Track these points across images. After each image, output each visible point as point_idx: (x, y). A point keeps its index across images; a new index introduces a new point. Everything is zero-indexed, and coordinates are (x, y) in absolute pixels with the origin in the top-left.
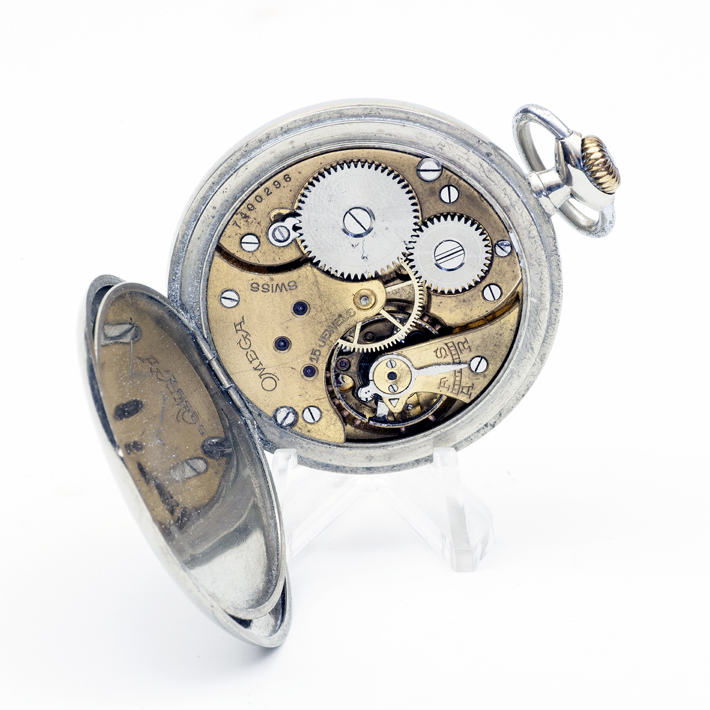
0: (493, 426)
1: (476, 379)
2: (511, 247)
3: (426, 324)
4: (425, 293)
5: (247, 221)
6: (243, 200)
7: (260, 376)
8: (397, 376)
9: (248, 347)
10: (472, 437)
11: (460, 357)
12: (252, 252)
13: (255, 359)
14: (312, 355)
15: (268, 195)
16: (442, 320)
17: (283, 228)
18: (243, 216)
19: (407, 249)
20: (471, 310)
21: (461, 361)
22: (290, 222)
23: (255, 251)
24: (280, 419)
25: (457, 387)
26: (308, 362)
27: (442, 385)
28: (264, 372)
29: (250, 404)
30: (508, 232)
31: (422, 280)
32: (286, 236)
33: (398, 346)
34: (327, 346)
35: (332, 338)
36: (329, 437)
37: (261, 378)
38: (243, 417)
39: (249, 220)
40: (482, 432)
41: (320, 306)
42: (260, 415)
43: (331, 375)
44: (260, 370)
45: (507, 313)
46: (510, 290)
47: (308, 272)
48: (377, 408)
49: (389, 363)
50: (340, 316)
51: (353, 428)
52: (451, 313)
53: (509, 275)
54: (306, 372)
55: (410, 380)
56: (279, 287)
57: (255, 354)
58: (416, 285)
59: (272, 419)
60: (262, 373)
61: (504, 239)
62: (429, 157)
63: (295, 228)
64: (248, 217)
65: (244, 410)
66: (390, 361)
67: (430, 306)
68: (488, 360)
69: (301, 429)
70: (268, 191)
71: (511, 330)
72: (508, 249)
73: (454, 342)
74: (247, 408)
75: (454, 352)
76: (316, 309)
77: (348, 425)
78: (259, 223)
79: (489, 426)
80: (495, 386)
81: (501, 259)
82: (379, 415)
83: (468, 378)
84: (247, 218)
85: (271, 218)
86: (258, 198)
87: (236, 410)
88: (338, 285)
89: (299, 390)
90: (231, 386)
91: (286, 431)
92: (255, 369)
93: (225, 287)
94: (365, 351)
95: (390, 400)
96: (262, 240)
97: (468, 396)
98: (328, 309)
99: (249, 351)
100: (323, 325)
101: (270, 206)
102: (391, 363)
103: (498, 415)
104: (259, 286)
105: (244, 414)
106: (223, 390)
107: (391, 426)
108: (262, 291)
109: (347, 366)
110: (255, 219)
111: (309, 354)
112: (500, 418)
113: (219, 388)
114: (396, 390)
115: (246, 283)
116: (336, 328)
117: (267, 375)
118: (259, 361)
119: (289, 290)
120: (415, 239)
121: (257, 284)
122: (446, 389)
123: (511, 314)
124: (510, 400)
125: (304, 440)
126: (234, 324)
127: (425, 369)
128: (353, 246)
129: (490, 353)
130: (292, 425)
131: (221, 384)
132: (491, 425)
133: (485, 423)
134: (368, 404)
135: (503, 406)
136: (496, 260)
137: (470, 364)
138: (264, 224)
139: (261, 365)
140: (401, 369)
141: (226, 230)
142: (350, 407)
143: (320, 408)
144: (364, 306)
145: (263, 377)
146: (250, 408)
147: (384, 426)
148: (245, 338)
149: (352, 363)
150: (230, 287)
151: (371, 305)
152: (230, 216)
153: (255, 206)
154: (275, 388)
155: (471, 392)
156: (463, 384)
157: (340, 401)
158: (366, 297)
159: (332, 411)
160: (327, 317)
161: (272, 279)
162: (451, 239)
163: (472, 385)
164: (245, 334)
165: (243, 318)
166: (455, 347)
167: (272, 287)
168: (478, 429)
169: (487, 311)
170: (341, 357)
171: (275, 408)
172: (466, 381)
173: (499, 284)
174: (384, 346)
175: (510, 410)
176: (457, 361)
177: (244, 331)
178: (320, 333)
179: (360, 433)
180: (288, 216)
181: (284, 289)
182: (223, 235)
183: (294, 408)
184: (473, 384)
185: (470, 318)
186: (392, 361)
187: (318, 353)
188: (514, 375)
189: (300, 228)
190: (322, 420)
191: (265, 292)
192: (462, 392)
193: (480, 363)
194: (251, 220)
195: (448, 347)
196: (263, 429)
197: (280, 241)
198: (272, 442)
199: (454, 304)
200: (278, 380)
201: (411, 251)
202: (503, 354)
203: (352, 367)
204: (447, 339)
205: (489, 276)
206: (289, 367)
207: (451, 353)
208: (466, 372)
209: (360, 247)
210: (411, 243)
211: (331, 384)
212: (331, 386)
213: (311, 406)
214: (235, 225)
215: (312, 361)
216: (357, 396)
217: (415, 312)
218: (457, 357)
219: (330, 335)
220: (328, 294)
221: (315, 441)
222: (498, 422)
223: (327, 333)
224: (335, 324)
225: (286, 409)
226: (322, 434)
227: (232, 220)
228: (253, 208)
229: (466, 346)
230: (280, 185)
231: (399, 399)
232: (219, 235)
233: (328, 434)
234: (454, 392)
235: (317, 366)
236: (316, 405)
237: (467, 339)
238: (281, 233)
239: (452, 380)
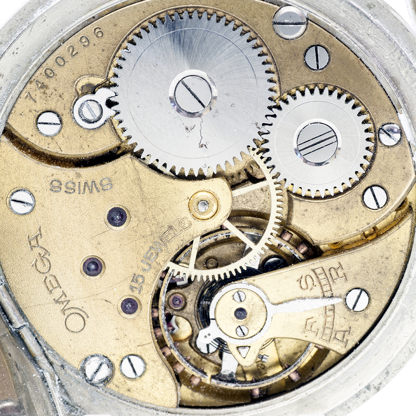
0: (378, 389)
1: (354, 320)
2: (401, 133)
3: (287, 243)
4: (286, 198)
5: (44, 93)
6: (39, 64)
7: (63, 311)
8: (246, 314)
9: (47, 271)
10: (350, 404)
11: (333, 289)
12: (52, 137)
13: (56, 287)
14: (133, 283)
15: (73, 56)
16: (308, 235)
17: (93, 102)
18: (40, 85)
19: (260, 134)
20: (347, 222)
21: (334, 295)
22: (103, 95)
23: (56, 135)
24: (89, 372)
25: (328, 331)
26: (127, 294)
27: (308, 327)
28: (68, 306)
29: (49, 351)
30: (397, 112)
31: (280, 179)
32: (98, 114)
33: (249, 273)
34: (153, 271)
35: (160, 259)
36: (156, 399)
37: (64, 314)
38: (40, 368)
39: (47, 91)
40: (363, 396)
41: (143, 214)
42: (62, 366)
43: (160, 314)
44: (62, 302)
45: (397, 228)
46: (399, 194)
47: (127, 166)
48: (222, 362)
49: (236, 294)
50: (171, 227)
51: (190, 391)
52: (320, 225)
53: (398, 172)
54: (125, 307)
55: (265, 319)
56: (88, 187)
57: (57, 281)
58: (273, 187)
59: (80, 373)
60: (66, 308)
61: (392, 121)
62: (290, 5)
63: (110, 104)
64: (46, 87)
65: (41, 359)
66: (238, 292)
67: (292, 215)
68: (370, 293)
69: (118, 387)
70: (73, 51)
71: (401, 251)
72: (397, 136)
73: (324, 268)
74: (47, 357)
75: (324, 282)
76: (138, 217)
77: (183, 386)
78: (60, 96)
79: (372, 390)
80: (379, 330)
81: (387, 150)
82: (224, 372)
83: (343, 319)
84: (45, 89)
85: (78, 90)
86: (59, 60)
87: (31, 360)
88: (167, 185)
89: (116, 331)
90: (24, 326)
91: (98, 389)
92: (57, 301)
93: (15, 185)
94: (205, 279)
95: (238, 348)
96: (65, 120)
97: (343, 345)
98: (154, 218)
99: (48, 277)
100: (147, 240)
101: (76, 72)
102: (239, 295)
103: (384, 374)
104: (61, 184)
105: (41, 365)
106: (14, 330)
107: (240, 387)
108: (65, 191)
109: (182, 305)
110: (56, 90)
111: (129, 281)
112: (387, 378)
113: (7, 327)
114: (246, 333)
115: (43, 180)
116: (165, 245)
117: (73, 311)
118: (61, 290)
119: (101, 191)
120: (271, 120)
121: (59, 181)
122: (314, 334)
123: (401, 229)
124: (400, 352)
125: (122, 403)
126: (28, 237)
127: (285, 304)
128: (187, 129)
129: (372, 283)
130: (106, 381)
131: (11, 322)
132: (375, 387)
133: (366, 384)
134: (211, 357)
135: (391, 360)
136: (381, 151)
137: (345, 299)
138: (68, 96)
139: (64, 296)
140: (252, 303)
141: (16, 105)
142: (185, 359)
143: (144, 357)
144: (202, 213)
145: (67, 313)
146: (50, 357)
147: (231, 386)
148: (42, 257)
149: (189, 300)
150: (24, 186)
151: (212, 214)
152: (23, 86)
153: (56, 72)
154: (82, 329)
155: (348, 338)
156: (337, 327)
157: (172, 350)
158: (205, 203)
159: (160, 362)
160: (153, 228)
161: (79, 175)
162: (319, 121)
163: (348, 329)
164: (43, 252)
165: (40, 230)
166: (325, 274)
167: (79, 186)
168: (356, 392)
169: (368, 224)
170: (173, 291)
171: (83, 357)
172: (341, 323)
173: (385, 186)
174: (230, 272)
175: (400, 368)
176: (328, 294)
177: (41, 247)
178: (143, 252)
179: (199, 397)
180: (100, 86)
181: (94, 190)
182: (13, 112)
183: (109, 356)
184: (350, 328)
185: (345, 233)
186: (240, 293)
187: (140, 280)
188: (406, 316)
189: (116, 103)
190: (146, 374)
191: (70, 193)
192: (335, 338)
193: (359, 297)
194: (50, 90)
195: (316, 274)
196: (68, 388)
197: (89, 122)
198: (80, 406)
199: (323, 213)
200: (88, 317)
201: (265, 137)
202: (390, 285)
203: (188, 305)
204: (316, 264)
205: (370, 174)
206: (102, 299)
207: (320, 283)
208: (340, 310)
209: (196, 130)
210: (266, 126)
211: (160, 327)
212: (159, 329)
213: (131, 355)
214: (28, 98)
215: (133, 291)
216: (196, 346)
217: (272, 226)
218: (329, 288)
219: (157, 254)
220: (154, 196)
221: (137, 404)
222: (384, 383)
223: (153, 252)
224: (163, 240)
225: (98, 359)
226: (146, 394)
227: (24, 91)
228: (52, 75)
229: (340, 273)
230: (89, 43)
231: (250, 347)
232: (7, 113)
233: (154, 395)
234: (324, 338)
235: (140, 298)
236: (138, 354)
237: (342, 263)
238: (90, 109)
239: (321, 321)
